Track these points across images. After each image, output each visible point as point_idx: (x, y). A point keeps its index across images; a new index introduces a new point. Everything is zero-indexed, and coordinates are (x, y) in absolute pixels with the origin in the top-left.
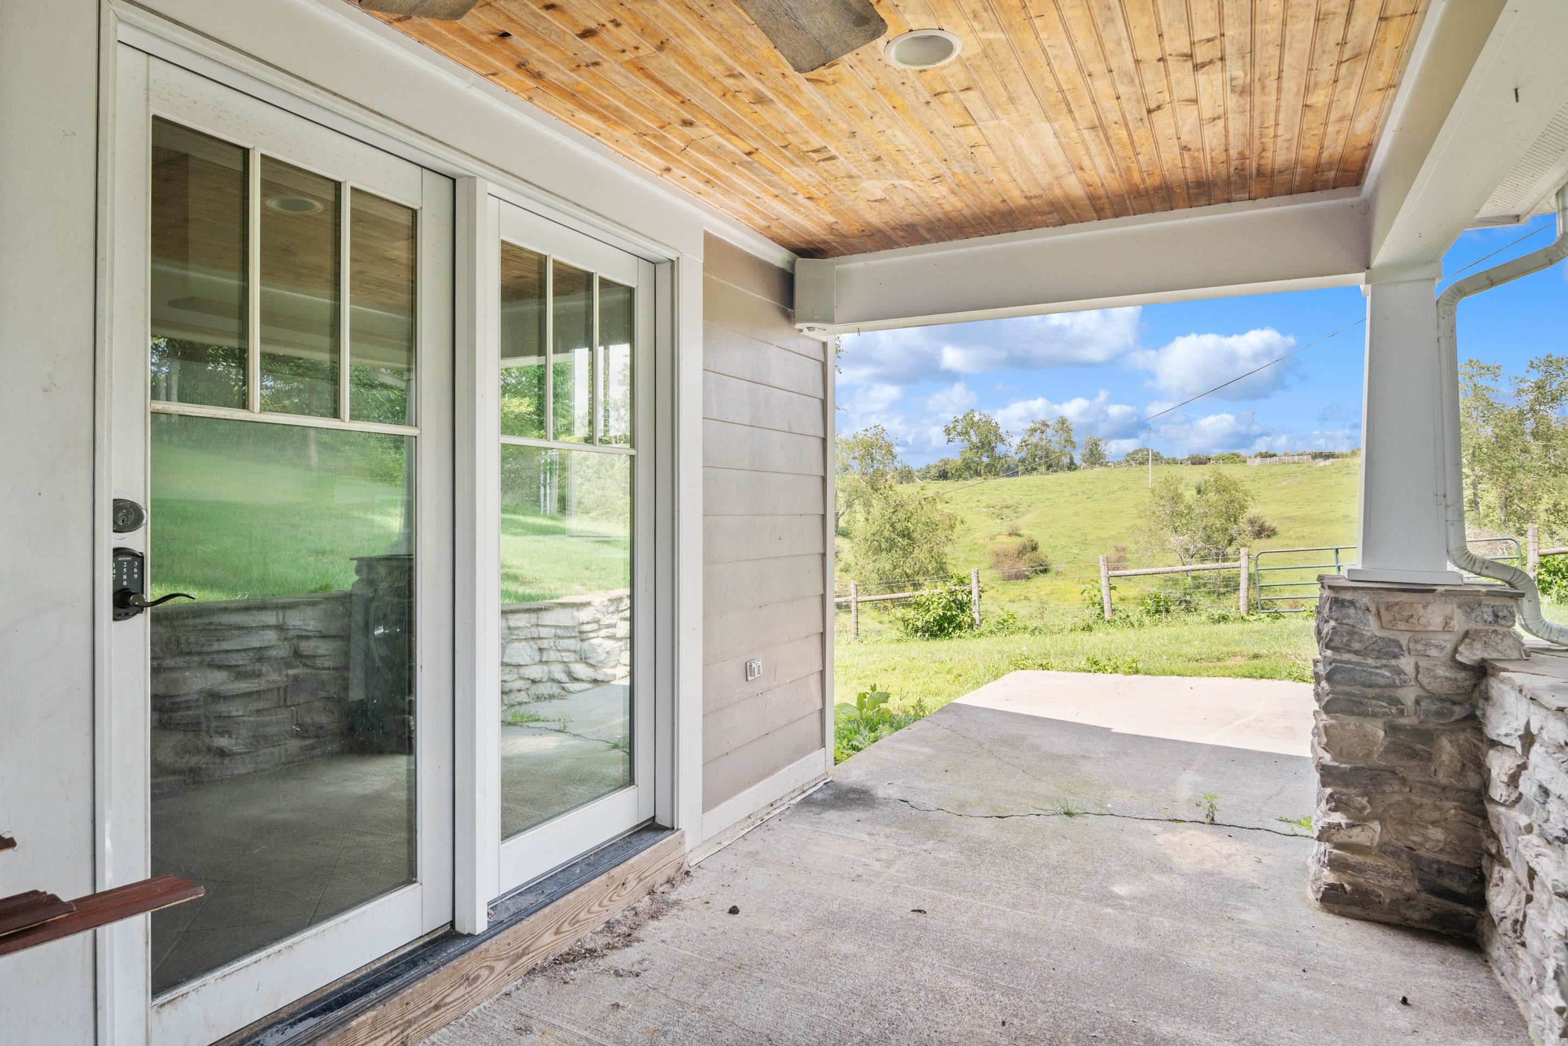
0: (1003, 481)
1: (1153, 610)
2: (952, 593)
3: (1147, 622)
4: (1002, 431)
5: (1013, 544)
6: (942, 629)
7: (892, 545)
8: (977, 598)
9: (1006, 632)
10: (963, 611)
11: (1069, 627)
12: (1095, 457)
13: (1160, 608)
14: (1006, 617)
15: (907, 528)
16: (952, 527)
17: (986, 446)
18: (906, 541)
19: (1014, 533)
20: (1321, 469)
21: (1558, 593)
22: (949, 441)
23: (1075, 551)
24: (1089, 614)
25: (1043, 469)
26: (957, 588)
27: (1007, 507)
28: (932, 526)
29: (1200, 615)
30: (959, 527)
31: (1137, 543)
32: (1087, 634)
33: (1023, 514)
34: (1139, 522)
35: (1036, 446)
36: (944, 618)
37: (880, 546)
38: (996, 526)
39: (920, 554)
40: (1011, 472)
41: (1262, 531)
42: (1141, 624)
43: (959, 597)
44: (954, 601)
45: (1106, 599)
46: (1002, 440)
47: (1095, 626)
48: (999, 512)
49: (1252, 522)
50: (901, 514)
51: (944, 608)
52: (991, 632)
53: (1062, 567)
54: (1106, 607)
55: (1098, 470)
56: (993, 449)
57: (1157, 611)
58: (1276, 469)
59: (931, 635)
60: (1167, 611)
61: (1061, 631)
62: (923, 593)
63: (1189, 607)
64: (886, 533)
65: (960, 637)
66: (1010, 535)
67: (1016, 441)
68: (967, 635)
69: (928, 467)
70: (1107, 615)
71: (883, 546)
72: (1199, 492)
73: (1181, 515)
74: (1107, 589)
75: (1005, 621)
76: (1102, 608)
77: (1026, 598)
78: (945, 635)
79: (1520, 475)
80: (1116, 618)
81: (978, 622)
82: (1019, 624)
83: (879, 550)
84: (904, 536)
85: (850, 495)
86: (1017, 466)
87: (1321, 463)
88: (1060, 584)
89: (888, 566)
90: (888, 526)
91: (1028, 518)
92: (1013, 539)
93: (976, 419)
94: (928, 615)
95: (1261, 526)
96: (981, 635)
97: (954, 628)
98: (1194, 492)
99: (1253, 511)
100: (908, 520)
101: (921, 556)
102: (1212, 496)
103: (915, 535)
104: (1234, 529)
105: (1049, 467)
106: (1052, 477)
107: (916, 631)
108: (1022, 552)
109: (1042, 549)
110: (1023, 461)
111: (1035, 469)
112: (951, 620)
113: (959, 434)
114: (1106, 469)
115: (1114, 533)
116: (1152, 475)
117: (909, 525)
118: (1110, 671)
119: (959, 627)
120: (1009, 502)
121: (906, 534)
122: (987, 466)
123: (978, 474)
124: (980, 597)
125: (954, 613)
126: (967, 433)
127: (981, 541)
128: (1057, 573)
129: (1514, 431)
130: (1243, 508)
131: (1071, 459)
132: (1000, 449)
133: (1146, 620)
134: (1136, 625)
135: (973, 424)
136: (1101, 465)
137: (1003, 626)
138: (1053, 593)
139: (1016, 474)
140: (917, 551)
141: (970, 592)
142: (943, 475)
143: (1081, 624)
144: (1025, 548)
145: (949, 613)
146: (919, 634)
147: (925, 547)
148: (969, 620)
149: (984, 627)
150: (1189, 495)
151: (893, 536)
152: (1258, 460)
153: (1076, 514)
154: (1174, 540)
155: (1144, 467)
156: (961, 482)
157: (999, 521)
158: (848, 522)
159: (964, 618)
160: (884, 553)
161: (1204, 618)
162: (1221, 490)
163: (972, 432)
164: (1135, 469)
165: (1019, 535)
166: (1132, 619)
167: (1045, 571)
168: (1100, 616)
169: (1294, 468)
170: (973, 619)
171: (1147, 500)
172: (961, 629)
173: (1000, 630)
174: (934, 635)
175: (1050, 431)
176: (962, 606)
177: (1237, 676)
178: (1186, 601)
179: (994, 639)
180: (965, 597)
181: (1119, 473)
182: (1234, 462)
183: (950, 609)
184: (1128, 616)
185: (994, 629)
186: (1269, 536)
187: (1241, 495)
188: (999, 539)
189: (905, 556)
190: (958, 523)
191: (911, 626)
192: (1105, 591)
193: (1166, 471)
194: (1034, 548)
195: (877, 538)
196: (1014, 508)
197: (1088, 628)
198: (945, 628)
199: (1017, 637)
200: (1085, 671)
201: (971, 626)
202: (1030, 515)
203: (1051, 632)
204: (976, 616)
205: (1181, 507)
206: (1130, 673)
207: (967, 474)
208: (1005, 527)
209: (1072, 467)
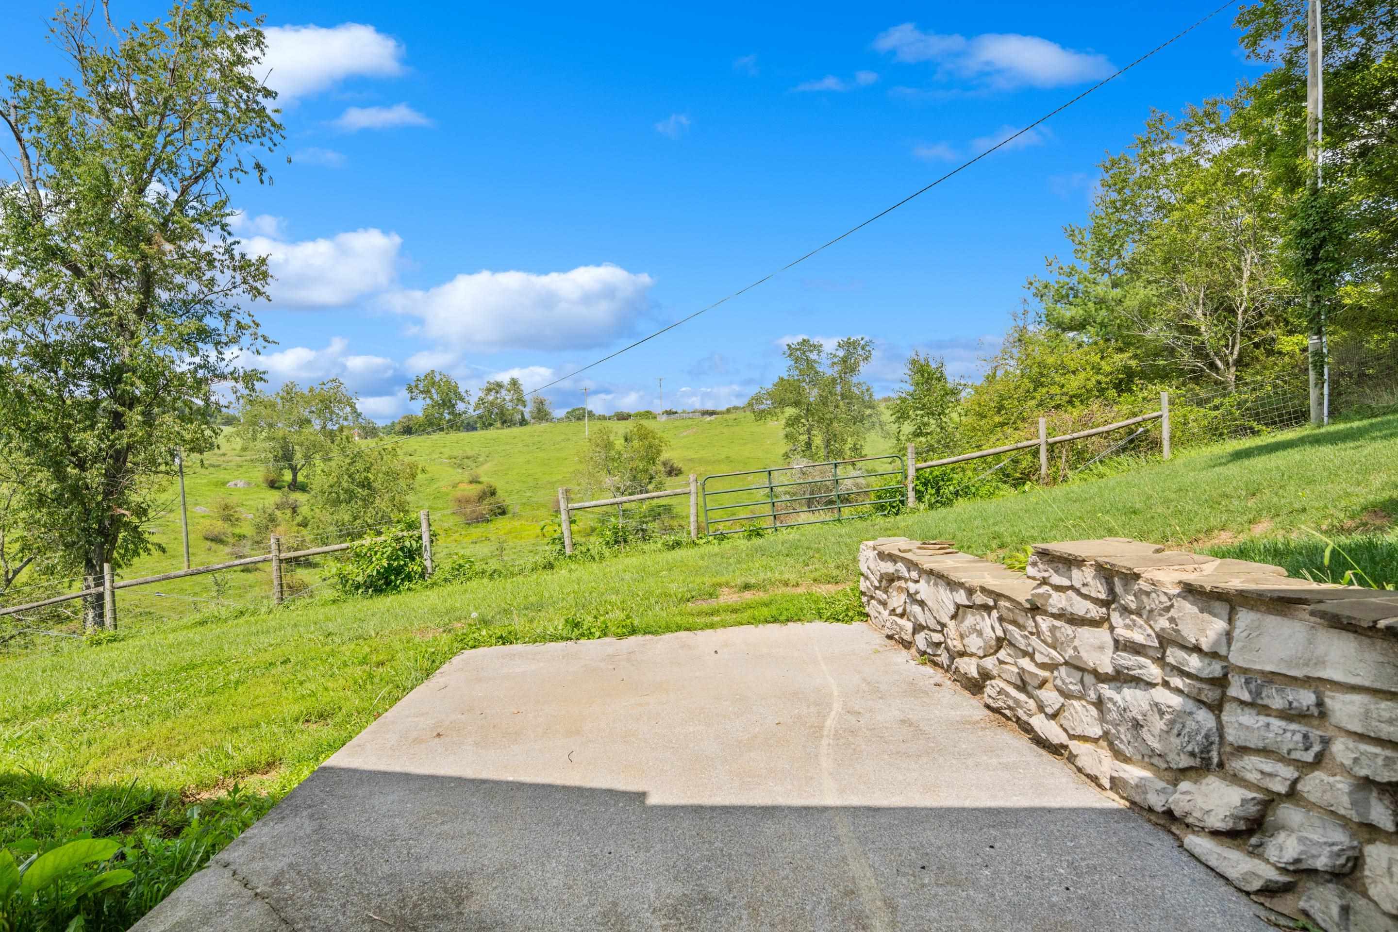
0: (464, 435)
1: (612, 542)
2: (398, 540)
3: (607, 554)
4: (462, 390)
5: (473, 490)
6: (388, 583)
7: (351, 496)
8: (428, 544)
9: (462, 578)
10: (413, 559)
11: (529, 566)
12: (542, 414)
13: (619, 539)
14: (461, 562)
15: (366, 478)
16: (413, 476)
17: (447, 403)
18: (366, 492)
19: (474, 481)
20: (709, 422)
21: (929, 500)
22: (412, 398)
23: (528, 494)
24: (548, 551)
25: (499, 424)
26: (405, 533)
27: (468, 458)
28: (393, 475)
29: (656, 542)
30: (420, 476)
31: (579, 485)
32: (549, 572)
33: (482, 464)
34: (581, 467)
35: (492, 404)
36: (389, 569)
37: (338, 497)
38: (458, 475)
39: (382, 503)
40: (470, 427)
41: (673, 471)
42: (602, 557)
43: (407, 544)
44: (402, 549)
45: (566, 534)
46: (462, 399)
47: (556, 563)
48: (460, 462)
49: (665, 464)
50: (360, 465)
51: (389, 558)
52: (446, 580)
53: (518, 509)
54: (567, 542)
55: (544, 425)
56: (453, 406)
57: (616, 542)
58: (677, 423)
59: (375, 591)
60: (625, 541)
61: (521, 571)
62: (364, 542)
63: (645, 536)
64: (345, 485)
65: (409, 589)
66: (471, 482)
67: (473, 400)
68: (418, 587)
69: (393, 424)
70: (568, 551)
71: (342, 497)
72: (626, 440)
73: (613, 460)
74: (567, 522)
75: (461, 566)
76: (563, 543)
77: (488, 539)
78: (392, 589)
79: (835, 424)
80: (576, 552)
81: (430, 570)
82: (478, 567)
83: (337, 502)
84: (364, 486)
85: (308, 449)
86: (476, 422)
87: (708, 418)
88: (516, 523)
89: (347, 518)
90: (346, 477)
91: (486, 467)
92: (474, 486)
93: (437, 380)
94: (371, 567)
95: (672, 467)
96: (434, 584)
97: (402, 580)
98: (622, 441)
99: (665, 455)
100: (368, 470)
101: (383, 506)
102: (636, 443)
103: (375, 485)
104: (652, 469)
105: (504, 422)
106: (506, 431)
107: (357, 588)
108: (482, 497)
109: (500, 493)
110: (480, 417)
111: (491, 425)
112: (398, 571)
113: (421, 392)
114: (552, 424)
115: (560, 477)
116: (587, 428)
117: (370, 475)
118: (597, 634)
119: (409, 578)
120: (470, 453)
121: (366, 484)
122: (449, 421)
123: (442, 430)
124: (432, 541)
125: (402, 563)
126: (429, 391)
127: (444, 490)
128: (514, 514)
129: (830, 392)
130: (659, 452)
131: (522, 414)
132: (460, 407)
133: (606, 551)
134: (597, 558)
135: (434, 383)
136: (547, 420)
137: (460, 572)
138: (510, 532)
139: (474, 429)
140: (378, 500)
141: (420, 538)
142: (408, 431)
143: (541, 561)
144: (484, 493)
145: (395, 564)
146: (360, 591)
147: (387, 497)
148: (420, 569)
149: (438, 575)
150: (619, 443)
151: (352, 487)
152: (665, 417)
153: (528, 462)
154: (608, 481)
155: (581, 423)
156: (425, 436)
157: (460, 471)
158: (307, 476)
159: (414, 567)
160: (343, 505)
161: (659, 545)
162: (643, 437)
163: (433, 391)
164: (574, 423)
165: (479, 482)
166: (592, 552)
167: (504, 513)
168: (561, 552)
169: (690, 422)
170: (425, 568)
171: (585, 449)
172: (410, 581)
173: (455, 577)
174: (379, 591)
175: (503, 392)
176: (411, 554)
177: (759, 622)
178: (642, 530)
179: (449, 588)
180: (414, 543)
181: (562, 427)
182: (648, 418)
183: (397, 559)
184: (588, 550)
185: (449, 577)
186: (677, 475)
187: (657, 441)
188: (462, 486)
189: (366, 506)
190: (419, 472)
191: (350, 582)
192: (565, 526)
193: (598, 425)
194: (493, 493)
195: (335, 489)
196: (474, 459)
197: (549, 566)
198: (391, 581)
199: (474, 584)
200: (563, 638)
201: (422, 576)
202: (489, 464)
203: (512, 574)
204: (428, 563)
205: (613, 453)
206: (624, 634)
207: (430, 429)
208: (466, 476)
209: (523, 422)
